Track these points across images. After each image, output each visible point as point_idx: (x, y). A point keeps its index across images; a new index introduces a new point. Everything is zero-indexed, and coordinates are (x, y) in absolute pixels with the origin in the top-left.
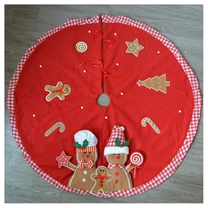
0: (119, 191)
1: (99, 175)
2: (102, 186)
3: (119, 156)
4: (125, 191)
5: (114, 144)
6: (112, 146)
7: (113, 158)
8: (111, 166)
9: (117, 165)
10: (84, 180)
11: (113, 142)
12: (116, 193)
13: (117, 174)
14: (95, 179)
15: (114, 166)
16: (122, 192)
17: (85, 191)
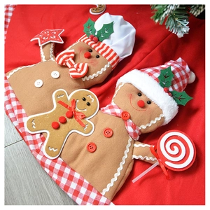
0: (77, 176)
1: (74, 102)
2: (56, 127)
3: (145, 104)
4: (90, 188)
5: (157, 75)
6: (150, 74)
7: (131, 96)
8: (111, 107)
9: (125, 117)
10: (38, 83)
11: (157, 71)
12: (67, 171)
13: (108, 133)
14: (60, 102)
15: (118, 111)
16: (80, 183)
17: (19, 107)
